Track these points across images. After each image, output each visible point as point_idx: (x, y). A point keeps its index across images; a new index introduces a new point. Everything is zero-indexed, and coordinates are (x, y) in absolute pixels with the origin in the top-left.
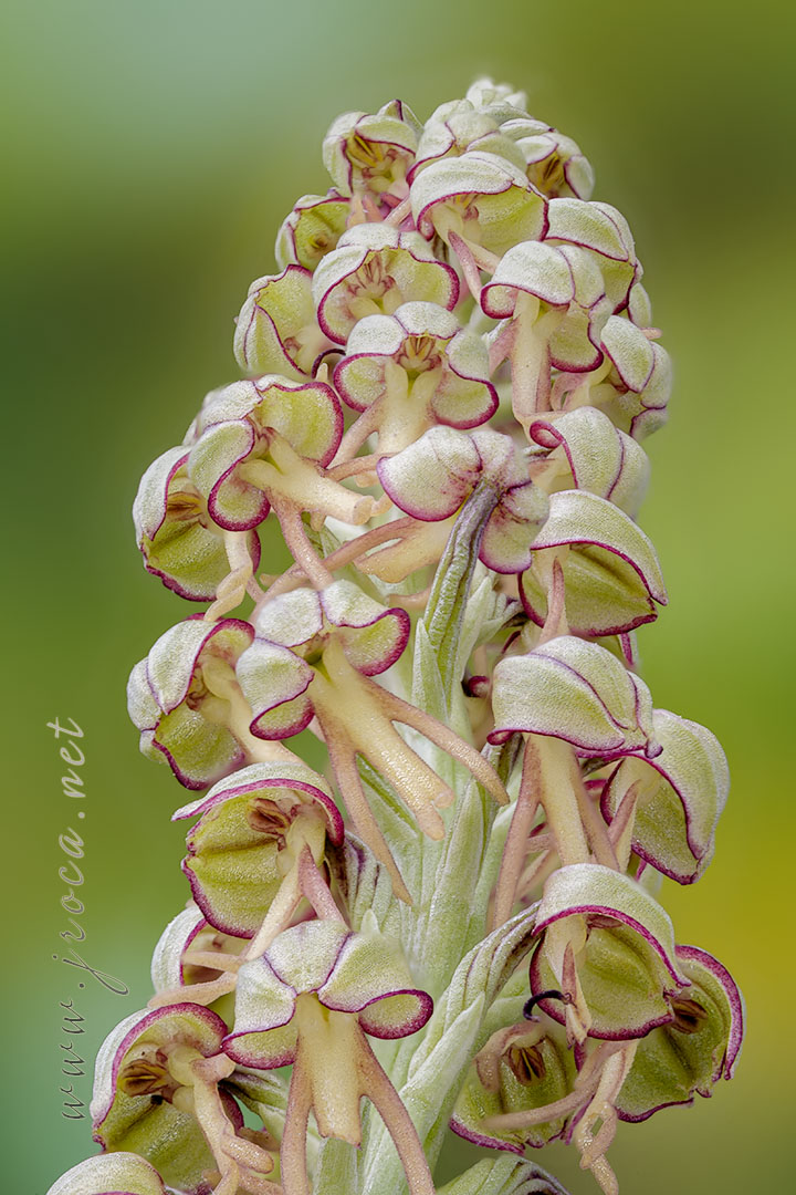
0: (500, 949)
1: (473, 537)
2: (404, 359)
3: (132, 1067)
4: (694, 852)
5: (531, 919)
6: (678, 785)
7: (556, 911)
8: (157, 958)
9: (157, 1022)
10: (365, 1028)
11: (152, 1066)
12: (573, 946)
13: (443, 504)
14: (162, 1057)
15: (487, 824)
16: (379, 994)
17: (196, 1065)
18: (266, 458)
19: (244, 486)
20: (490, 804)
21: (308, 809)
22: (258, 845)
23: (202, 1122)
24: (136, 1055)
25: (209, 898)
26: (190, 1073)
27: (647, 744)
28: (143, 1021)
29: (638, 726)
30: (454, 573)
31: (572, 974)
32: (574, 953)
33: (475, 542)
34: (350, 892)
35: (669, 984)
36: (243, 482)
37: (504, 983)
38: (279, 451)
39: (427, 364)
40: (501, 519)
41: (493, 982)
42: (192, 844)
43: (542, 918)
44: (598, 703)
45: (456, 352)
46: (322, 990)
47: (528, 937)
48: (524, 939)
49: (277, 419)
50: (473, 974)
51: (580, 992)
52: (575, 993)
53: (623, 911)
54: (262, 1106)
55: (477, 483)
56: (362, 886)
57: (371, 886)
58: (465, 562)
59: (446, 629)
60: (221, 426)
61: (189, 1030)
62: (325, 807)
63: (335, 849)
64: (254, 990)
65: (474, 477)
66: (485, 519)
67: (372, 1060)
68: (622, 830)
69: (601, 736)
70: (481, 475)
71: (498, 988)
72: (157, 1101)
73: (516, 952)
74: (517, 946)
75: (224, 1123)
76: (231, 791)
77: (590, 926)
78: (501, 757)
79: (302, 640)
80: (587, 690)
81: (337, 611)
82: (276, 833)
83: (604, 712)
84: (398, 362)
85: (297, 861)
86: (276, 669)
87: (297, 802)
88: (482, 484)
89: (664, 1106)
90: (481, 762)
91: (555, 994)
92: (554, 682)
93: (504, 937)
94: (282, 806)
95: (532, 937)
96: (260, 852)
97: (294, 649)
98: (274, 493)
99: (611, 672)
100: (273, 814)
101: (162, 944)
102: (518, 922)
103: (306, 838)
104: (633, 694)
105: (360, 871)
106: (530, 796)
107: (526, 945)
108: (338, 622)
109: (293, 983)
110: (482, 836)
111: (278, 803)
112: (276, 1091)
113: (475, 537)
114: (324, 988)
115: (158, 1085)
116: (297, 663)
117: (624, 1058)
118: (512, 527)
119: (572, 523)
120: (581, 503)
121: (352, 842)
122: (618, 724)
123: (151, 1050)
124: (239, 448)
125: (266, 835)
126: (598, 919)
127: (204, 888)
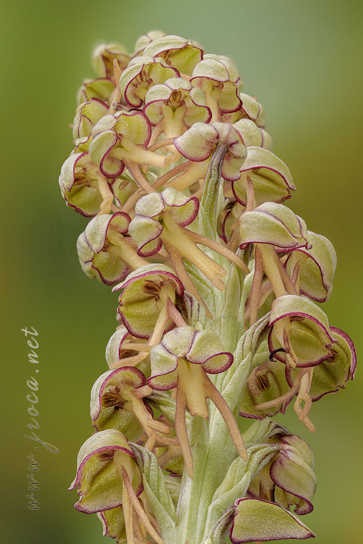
0: (255, 333)
1: (219, 165)
2: (169, 103)
3: (106, 396)
4: (326, 288)
5: (267, 320)
6: (317, 261)
7: (279, 316)
8: (107, 352)
9: (116, 375)
10: (206, 371)
11: (114, 394)
12: (286, 329)
13: (204, 154)
14: (117, 390)
15: (241, 282)
16: (212, 355)
17: (133, 392)
18: (121, 146)
19: (113, 159)
20: (242, 273)
21: (167, 283)
22: (147, 300)
23: (137, 415)
24: (106, 390)
25: (130, 324)
26: (130, 395)
27: (307, 243)
28: (110, 376)
29: (303, 237)
30: (213, 181)
31: (287, 341)
32: (287, 332)
33: (220, 168)
34: (188, 315)
35: (327, 342)
36: (112, 158)
37: (258, 347)
38: (125, 143)
39: (179, 104)
40: (229, 158)
41: (254, 347)
42: (121, 301)
43: (272, 319)
44: (285, 228)
45: (194, 95)
46: (188, 355)
47: (267, 327)
48: (265, 328)
49: (122, 130)
50: (245, 344)
51: (291, 348)
52: (290, 348)
53: (307, 313)
54: (161, 406)
55: (217, 143)
56: (193, 312)
57: (197, 312)
58: (217, 176)
59: (211, 205)
60: (102, 134)
61: (128, 377)
62: (175, 281)
63: (180, 298)
64: (159, 358)
65: (216, 141)
66: (222, 158)
67: (210, 383)
68: (296, 281)
69: (287, 242)
70: (219, 140)
71: (256, 350)
72: (117, 408)
73: (262, 334)
74: (262, 332)
75: (148, 415)
76: (136, 277)
77: (291, 321)
78: (244, 255)
79: (156, 214)
80: (280, 223)
81: (170, 201)
82: (154, 294)
83: (288, 232)
84: (167, 105)
85: (165, 304)
86: (147, 226)
87: (162, 280)
88: (220, 144)
89: (326, 393)
90: (236, 256)
91: (281, 350)
92: (266, 221)
93: (256, 328)
94: (156, 283)
95: (268, 327)
96: (148, 302)
97: (154, 218)
98: (126, 160)
99: (289, 215)
100: (152, 286)
101: (109, 345)
102: (261, 322)
103: (167, 295)
104: (299, 224)
105: (191, 306)
106: (259, 269)
107: (266, 331)
108: (171, 204)
109: (175, 354)
110: (240, 287)
111: (154, 281)
112: (167, 400)
113: (219, 166)
114: (189, 354)
115: (116, 402)
116: (156, 223)
117: (309, 375)
118: (233, 161)
119: (253, 160)
120: (256, 151)
121: (187, 295)
122: (294, 237)
123: (113, 388)
124: (111, 142)
125: (149, 295)
126: (295, 318)
127: (127, 319)
